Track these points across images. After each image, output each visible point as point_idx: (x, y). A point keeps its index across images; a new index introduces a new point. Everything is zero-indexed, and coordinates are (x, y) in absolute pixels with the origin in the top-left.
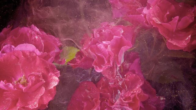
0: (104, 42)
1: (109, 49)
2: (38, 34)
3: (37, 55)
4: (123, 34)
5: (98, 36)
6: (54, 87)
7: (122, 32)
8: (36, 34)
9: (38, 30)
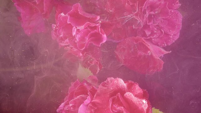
0: (74, 34)
1: (82, 28)
2: (67, 104)
3: (91, 102)
4: (65, 14)
5: (67, 40)
6: (125, 82)
7: (63, 14)
8: (68, 106)
9: (63, 104)
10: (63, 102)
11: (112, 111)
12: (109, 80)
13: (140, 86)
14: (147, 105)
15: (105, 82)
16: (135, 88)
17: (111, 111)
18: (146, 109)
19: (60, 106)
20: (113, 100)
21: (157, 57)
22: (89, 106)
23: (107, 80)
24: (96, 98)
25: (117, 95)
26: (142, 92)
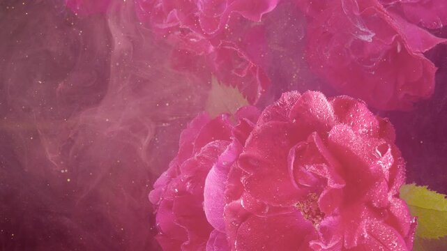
10: (166, 170)
11: (297, 183)
12: (286, 100)
13: (370, 108)
14: (391, 156)
15: (276, 105)
16: (356, 114)
17: (294, 182)
18: (387, 168)
19: (159, 181)
20: (299, 153)
21: (417, 52)
22: (232, 169)
23: (281, 99)
24: (251, 144)
25: (309, 139)
26: (377, 123)
